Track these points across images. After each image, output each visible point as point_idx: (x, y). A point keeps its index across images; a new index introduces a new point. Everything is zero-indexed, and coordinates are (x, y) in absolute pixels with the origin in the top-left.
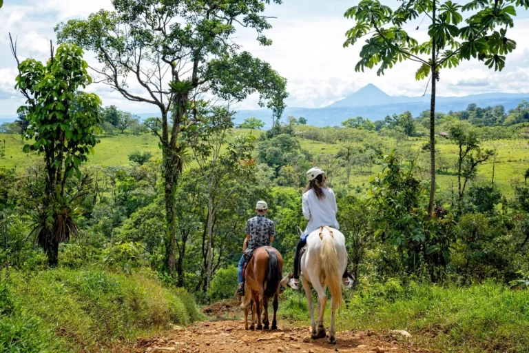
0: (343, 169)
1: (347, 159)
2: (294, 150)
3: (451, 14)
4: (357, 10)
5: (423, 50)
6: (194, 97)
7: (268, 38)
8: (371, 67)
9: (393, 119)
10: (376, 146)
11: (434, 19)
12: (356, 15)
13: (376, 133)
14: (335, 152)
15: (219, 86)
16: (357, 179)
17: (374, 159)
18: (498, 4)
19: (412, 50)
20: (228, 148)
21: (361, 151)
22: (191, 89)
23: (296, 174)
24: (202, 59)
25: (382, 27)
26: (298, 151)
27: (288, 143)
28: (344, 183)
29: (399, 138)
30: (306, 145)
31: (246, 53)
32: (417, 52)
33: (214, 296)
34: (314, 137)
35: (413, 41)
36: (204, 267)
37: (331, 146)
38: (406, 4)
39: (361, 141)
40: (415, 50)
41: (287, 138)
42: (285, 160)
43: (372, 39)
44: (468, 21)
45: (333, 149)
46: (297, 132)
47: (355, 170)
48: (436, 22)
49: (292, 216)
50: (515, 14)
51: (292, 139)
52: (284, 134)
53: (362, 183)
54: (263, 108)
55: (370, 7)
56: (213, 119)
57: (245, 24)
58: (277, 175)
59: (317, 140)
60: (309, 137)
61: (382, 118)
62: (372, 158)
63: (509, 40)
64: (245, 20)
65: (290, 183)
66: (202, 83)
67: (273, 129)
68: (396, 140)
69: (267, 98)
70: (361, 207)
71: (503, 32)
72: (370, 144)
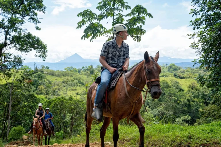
0: (64, 88)
1: (66, 83)
2: (44, 79)
3: (120, 18)
4: (82, 14)
5: (109, 32)
6: (5, 51)
7: (39, 27)
8: (88, 38)
9: (85, 68)
10: (79, 79)
11: (114, 20)
12: (82, 16)
13: (79, 73)
14: (61, 81)
15: (18, 46)
16: (70, 92)
17: (78, 84)
18: (139, 15)
19: (104, 32)
20: (21, 74)
21: (72, 81)
22: (4, 47)
23: (44, 90)
24: (9, 34)
25: (92, 22)
26: (45, 80)
27: (41, 76)
28: (65, 94)
29: (88, 76)
30: (49, 78)
31: (29, 33)
32: (106, 33)
33: (11, 139)
34: (52, 74)
35: (105, 28)
36: (4, 128)
37: (59, 78)
38: (103, 13)
39: (72, 76)
40: (106, 32)
41: (41, 74)
42: (40, 84)
43: (89, 26)
44: (127, 21)
45: (61, 80)
46: (45, 72)
47: (70, 88)
48: (115, 21)
49: (45, 106)
50: (145, 20)
51: (43, 75)
52: (39, 73)
53: (72, 94)
54: (37, 57)
55: (88, 13)
56: (14, 61)
57: (29, 21)
58: (36, 90)
59: (54, 76)
60: (50, 74)
61: (81, 68)
62: (77, 83)
63: (143, 30)
64: (29, 19)
65: (42, 94)
66: (9, 45)
67: (35, 70)
68: (86, 77)
69: (39, 52)
70: (75, 102)
71: (141, 26)
72: (76, 78)
